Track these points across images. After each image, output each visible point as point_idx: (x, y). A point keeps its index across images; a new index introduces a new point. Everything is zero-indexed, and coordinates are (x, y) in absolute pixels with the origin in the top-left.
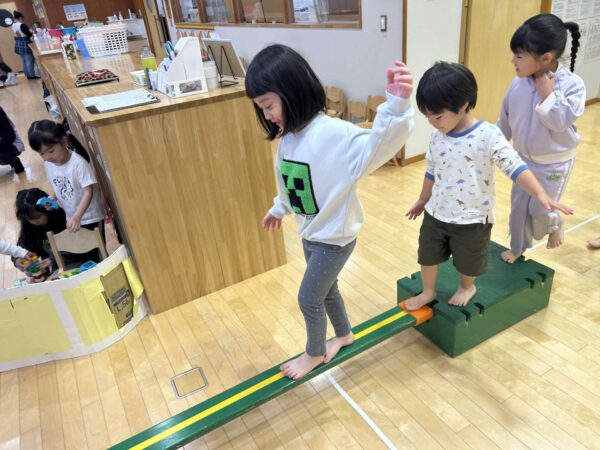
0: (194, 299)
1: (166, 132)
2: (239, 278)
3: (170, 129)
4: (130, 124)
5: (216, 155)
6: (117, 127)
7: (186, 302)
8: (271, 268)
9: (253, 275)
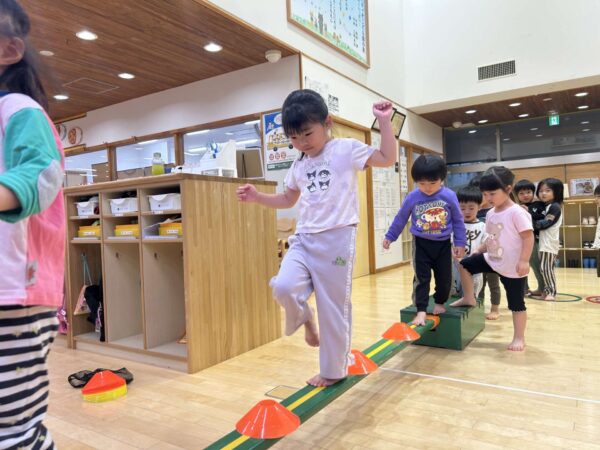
0: (222, 360)
1: (223, 197)
3: (225, 196)
4: (204, 182)
5: (249, 225)
6: (196, 183)
7: (216, 364)
8: (273, 340)
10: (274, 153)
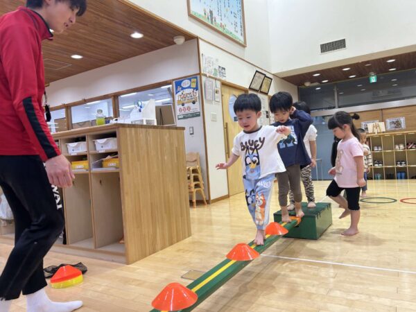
0: (150, 254)
1: (147, 139)
2: (171, 244)
5: (166, 158)
6: (128, 130)
8: (186, 238)
9: (178, 241)
10: (182, 107)
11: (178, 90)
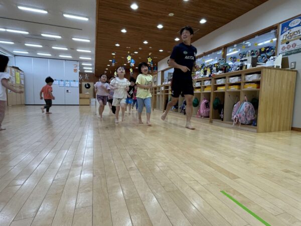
10: (286, 45)
11: (284, 30)
